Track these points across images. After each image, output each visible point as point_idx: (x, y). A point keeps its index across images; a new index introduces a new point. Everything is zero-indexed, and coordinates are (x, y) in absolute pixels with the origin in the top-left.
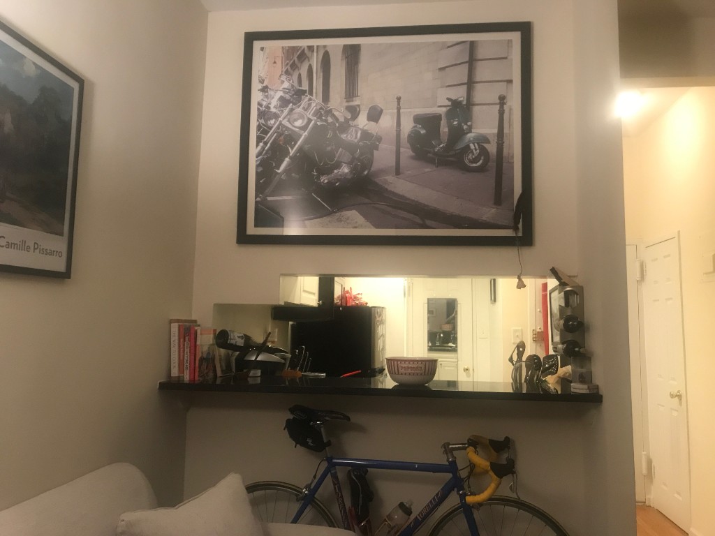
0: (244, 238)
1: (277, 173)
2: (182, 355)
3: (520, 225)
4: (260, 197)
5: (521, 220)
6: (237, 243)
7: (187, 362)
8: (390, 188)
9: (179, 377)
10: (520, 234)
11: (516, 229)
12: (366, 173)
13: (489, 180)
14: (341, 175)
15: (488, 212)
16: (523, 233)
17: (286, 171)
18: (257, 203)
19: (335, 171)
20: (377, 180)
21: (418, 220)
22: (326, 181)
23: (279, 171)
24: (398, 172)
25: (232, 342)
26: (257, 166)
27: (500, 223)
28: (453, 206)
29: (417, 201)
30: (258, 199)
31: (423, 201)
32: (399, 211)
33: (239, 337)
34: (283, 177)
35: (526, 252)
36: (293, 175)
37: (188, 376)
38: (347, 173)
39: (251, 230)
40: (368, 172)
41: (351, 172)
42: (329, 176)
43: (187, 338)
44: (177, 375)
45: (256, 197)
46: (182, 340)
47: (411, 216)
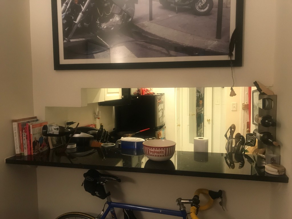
0: (58, 67)
1: (75, 24)
2: (22, 140)
3: (234, 53)
4: (66, 40)
5: (234, 49)
6: (55, 69)
7: (25, 145)
8: (146, 29)
9: (21, 154)
10: (233, 58)
11: (230, 55)
12: (130, 20)
13: (213, 21)
14: (114, 22)
15: (212, 43)
16: (235, 58)
17: (81, 22)
18: (64, 43)
19: (111, 20)
20: (137, 25)
21: (164, 51)
22: (105, 27)
23: (76, 22)
24: (151, 19)
25: (50, 132)
26: (63, 19)
27: (220, 51)
28: (188, 41)
29: (164, 38)
30: (65, 41)
31: (168, 38)
32: (153, 45)
33: (55, 129)
34: (79, 26)
35: (237, 71)
36: (85, 24)
37: (26, 153)
38: (118, 21)
39: (63, 61)
40: (131, 20)
41: (121, 19)
42: (107, 23)
43: (24, 130)
44: (19, 153)
45: (64, 39)
46: (21, 132)
47: (160, 48)
